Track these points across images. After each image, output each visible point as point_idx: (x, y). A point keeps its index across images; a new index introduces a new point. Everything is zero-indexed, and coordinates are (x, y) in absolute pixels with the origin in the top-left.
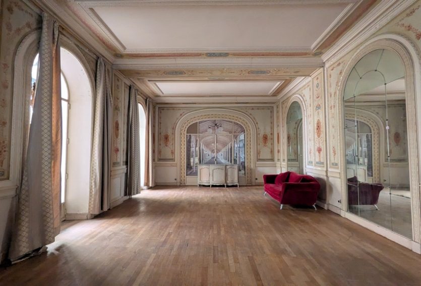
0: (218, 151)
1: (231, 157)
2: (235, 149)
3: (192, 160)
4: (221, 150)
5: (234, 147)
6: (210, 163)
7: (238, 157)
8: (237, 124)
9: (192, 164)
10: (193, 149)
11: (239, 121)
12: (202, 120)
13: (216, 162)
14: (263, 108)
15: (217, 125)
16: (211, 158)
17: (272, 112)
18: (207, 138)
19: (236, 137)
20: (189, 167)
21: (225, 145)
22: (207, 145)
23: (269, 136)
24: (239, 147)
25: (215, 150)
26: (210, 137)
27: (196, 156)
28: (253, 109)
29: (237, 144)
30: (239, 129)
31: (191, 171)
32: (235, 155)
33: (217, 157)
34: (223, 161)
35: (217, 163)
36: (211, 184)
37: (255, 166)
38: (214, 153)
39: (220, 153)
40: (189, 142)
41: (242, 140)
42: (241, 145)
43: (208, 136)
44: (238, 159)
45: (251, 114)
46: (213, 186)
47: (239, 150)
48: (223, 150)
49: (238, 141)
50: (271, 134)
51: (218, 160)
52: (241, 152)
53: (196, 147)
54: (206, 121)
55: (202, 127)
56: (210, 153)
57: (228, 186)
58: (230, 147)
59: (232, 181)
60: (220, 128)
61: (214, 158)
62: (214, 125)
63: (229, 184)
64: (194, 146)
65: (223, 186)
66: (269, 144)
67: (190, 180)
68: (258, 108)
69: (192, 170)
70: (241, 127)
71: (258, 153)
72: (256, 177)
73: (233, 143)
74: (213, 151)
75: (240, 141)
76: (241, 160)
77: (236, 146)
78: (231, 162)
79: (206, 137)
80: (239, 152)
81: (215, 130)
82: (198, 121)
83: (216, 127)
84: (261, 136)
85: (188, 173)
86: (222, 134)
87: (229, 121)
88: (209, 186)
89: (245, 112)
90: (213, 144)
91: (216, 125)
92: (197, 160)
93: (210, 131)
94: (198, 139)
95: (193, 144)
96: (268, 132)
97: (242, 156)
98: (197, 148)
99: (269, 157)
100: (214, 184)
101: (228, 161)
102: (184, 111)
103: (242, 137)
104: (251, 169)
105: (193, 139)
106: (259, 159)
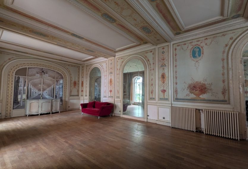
0: (44, 90)
1: (53, 94)
2: (56, 89)
3: (19, 97)
4: (46, 89)
5: (56, 88)
6: (38, 98)
7: (58, 94)
8: (59, 73)
9: (19, 100)
10: (21, 88)
11: (60, 72)
12: (31, 67)
13: (41, 98)
14: (75, 66)
15: (44, 72)
16: (37, 95)
17: (79, 69)
18: (35, 80)
19: (57, 81)
20: (16, 102)
21: (49, 86)
22: (35, 85)
23: (77, 82)
24: (59, 88)
25: (42, 89)
26: (39, 80)
27: (24, 93)
28: (69, 66)
29: (58, 86)
30: (60, 77)
31: (17, 106)
32: (56, 93)
33: (43, 94)
34: (47, 97)
35: (42, 99)
36: (40, 113)
37: (69, 100)
38: (41, 91)
39: (45, 92)
40: (17, 82)
41: (61, 84)
42: (61, 86)
43: (36, 79)
44: (58, 95)
45: (67, 69)
46: (41, 114)
47: (59, 90)
48: (48, 89)
49: (59, 84)
51: (43, 96)
52: (60, 91)
53: (24, 86)
54: (35, 68)
55: (30, 72)
56: (37, 91)
57: (52, 113)
58: (53, 88)
59: (56, 109)
60: (46, 74)
61: (40, 94)
62: (41, 72)
63: (54, 112)
64: (22, 85)
65: (49, 113)
66: (77, 87)
67: (16, 113)
68: (72, 66)
69: (19, 105)
70: (61, 75)
71: (71, 92)
72: (69, 106)
73: (55, 85)
74: (39, 90)
75: (60, 84)
76: (60, 96)
77: (57, 87)
78: (53, 97)
79: (34, 79)
80: (59, 91)
81: (42, 75)
82: (27, 67)
83: (43, 73)
84: (73, 82)
85: (14, 107)
86: (47, 78)
87: (53, 71)
88: (38, 115)
89: (64, 67)
90: (40, 85)
91: (43, 72)
92: (24, 96)
93: (38, 75)
94: (27, 81)
95: (21, 84)
96: (77, 80)
97: (61, 93)
98: (26, 88)
99: (76, 94)
100: (42, 113)
101: (51, 97)
103: (61, 81)
104: (66, 101)
105: (22, 80)
106: (71, 95)
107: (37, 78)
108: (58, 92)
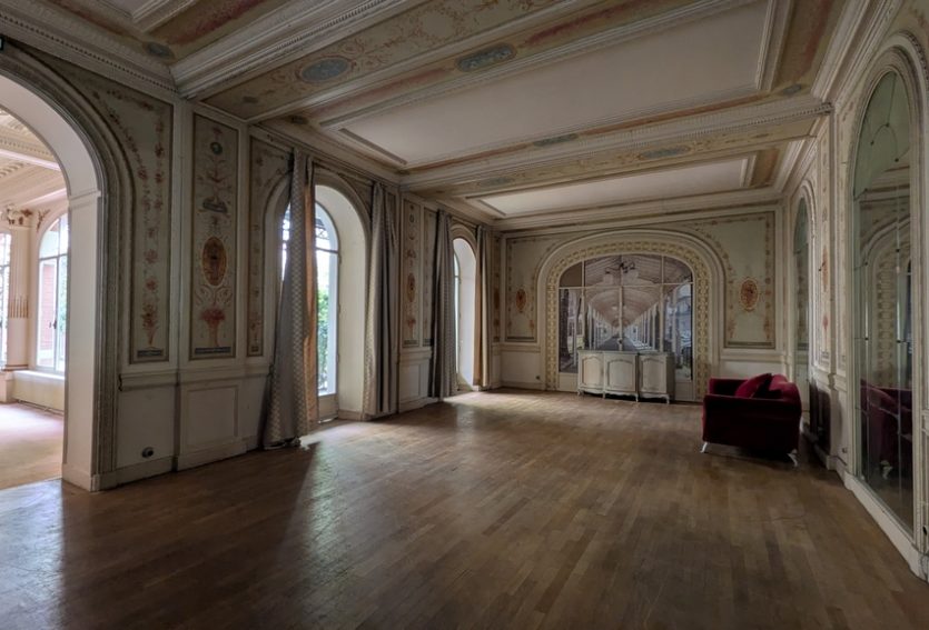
0: (627, 322)
1: (657, 335)
2: (668, 317)
3: (570, 341)
4: (633, 320)
5: (665, 313)
6: (610, 347)
7: (674, 337)
8: (673, 261)
9: (570, 349)
10: (572, 319)
11: (678, 255)
12: (592, 257)
13: (621, 346)
14: (743, 218)
15: (626, 265)
16: (609, 338)
17: (770, 225)
18: (602, 295)
19: (669, 291)
20: (564, 354)
21: (642, 308)
22: (602, 309)
23: (760, 286)
24: (678, 314)
25: (620, 322)
26: (611, 293)
27: (579, 333)
28: (714, 223)
29: (671, 306)
30: (678, 274)
31: (566, 364)
32: (667, 332)
33: (624, 337)
34: (638, 344)
35: (624, 349)
36: (605, 391)
37: (719, 360)
38: (617, 325)
39: (631, 328)
40: (564, 303)
41: (685, 298)
42: (683, 308)
43: (605, 290)
44: (674, 341)
45: (709, 236)
46: (609, 396)
47: (677, 321)
48: (638, 320)
49: (675, 301)
50: (768, 281)
51: (625, 341)
52: (681, 326)
53: (579, 313)
54: (600, 259)
55: (591, 273)
56: (607, 326)
57: (642, 400)
58: (654, 314)
59: (653, 388)
60: (631, 273)
61: (617, 337)
62: (617, 266)
63: (646, 396)
64: (575, 312)
65: (631, 398)
66: (759, 305)
67: (564, 380)
68: (729, 220)
69: (570, 362)
70: (683, 267)
71: (728, 327)
73: (662, 306)
74: (614, 323)
75: (679, 300)
76: (683, 344)
77: (669, 310)
78: (657, 347)
79: (599, 292)
80: (677, 326)
81: (620, 277)
82: (582, 260)
83: (622, 271)
84: (737, 286)
85: (563, 367)
86: (636, 286)
87: (654, 257)
88: (600, 396)
89: (692, 231)
90: (615, 308)
91: (622, 266)
92: (580, 341)
93: (610, 279)
94: (583, 298)
95: (572, 308)
96: (758, 274)
97: (686, 334)
98: (581, 317)
99: (761, 337)
100: (612, 393)
101: (651, 345)
102: (554, 241)
103: (685, 290)
104: (706, 366)
105: (572, 298)
106: (730, 343)
107: (607, 289)
108: (674, 329)
